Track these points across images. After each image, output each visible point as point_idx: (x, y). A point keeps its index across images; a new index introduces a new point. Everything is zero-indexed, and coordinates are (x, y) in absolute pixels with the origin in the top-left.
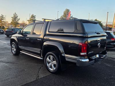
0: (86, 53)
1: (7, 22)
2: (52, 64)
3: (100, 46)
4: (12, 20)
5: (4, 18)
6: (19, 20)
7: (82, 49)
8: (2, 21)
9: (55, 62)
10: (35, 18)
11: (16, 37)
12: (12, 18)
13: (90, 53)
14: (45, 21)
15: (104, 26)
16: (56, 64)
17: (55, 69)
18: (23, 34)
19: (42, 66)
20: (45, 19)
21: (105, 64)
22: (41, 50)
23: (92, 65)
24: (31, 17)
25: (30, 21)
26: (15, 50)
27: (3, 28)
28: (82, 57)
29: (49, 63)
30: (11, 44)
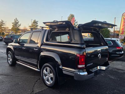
0: (84, 66)
1: (8, 28)
2: (49, 77)
3: (100, 57)
4: (13, 26)
5: (4, 23)
6: (20, 25)
7: (80, 61)
8: (2, 26)
9: (52, 75)
10: (37, 23)
11: (13, 46)
12: (13, 24)
13: (89, 65)
14: (43, 29)
15: (112, 33)
16: (53, 77)
17: (52, 82)
18: (20, 43)
19: (39, 79)
20: (43, 27)
21: (109, 75)
22: (37, 61)
23: (91, 78)
24: (33, 23)
25: (32, 27)
26: (11, 60)
27: (3, 34)
28: (80, 70)
29: (46, 75)
30: (7, 53)
